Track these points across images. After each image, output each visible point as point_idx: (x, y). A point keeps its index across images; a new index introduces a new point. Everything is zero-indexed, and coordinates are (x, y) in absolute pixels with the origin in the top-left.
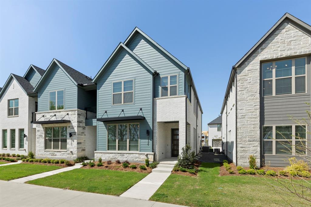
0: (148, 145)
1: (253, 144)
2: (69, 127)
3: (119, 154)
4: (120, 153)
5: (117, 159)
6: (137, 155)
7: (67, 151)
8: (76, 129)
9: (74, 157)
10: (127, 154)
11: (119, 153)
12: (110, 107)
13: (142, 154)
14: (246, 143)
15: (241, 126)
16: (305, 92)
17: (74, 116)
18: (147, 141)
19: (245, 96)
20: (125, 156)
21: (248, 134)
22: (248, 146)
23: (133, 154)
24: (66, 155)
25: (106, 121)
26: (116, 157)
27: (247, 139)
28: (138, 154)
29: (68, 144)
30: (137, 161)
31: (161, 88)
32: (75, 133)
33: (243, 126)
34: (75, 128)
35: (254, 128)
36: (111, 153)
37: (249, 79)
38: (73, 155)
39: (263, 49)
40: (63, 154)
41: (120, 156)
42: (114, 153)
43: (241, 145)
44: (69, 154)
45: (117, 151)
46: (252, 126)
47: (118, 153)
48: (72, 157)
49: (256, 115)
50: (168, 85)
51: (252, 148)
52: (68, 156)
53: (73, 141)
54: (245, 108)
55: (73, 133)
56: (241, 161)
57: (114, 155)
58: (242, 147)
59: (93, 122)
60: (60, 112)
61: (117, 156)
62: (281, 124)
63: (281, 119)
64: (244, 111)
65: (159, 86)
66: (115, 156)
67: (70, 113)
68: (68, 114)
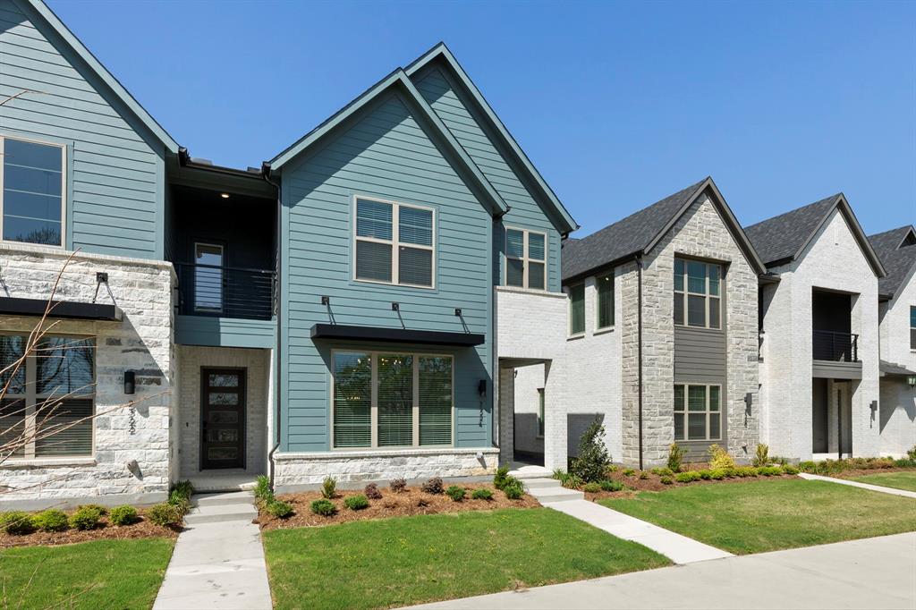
0: (481, 425)
1: (666, 420)
2: (114, 342)
3: (389, 461)
4: (392, 457)
5: (377, 476)
6: (452, 459)
7: (94, 464)
8: (162, 357)
9: (152, 488)
10: (416, 456)
11: (386, 457)
12: (345, 285)
13: (466, 454)
14: (657, 418)
15: (648, 382)
16: (719, 327)
17: (149, 293)
18: (477, 412)
19: (655, 319)
20: (409, 465)
21: (658, 400)
22: (658, 424)
23: (438, 455)
24: (89, 480)
25: (328, 337)
26: (373, 471)
27: (658, 409)
28: (455, 454)
29: (105, 426)
30: (452, 477)
31: (506, 258)
32: (159, 373)
33: (653, 382)
34: (153, 351)
35: (667, 387)
36: (352, 458)
37: (659, 284)
38: (140, 476)
39: (678, 231)
40: (68, 478)
41: (391, 464)
42: (369, 457)
43: (649, 423)
44: (110, 476)
45: (374, 449)
46: (665, 383)
47: (383, 457)
48: (135, 490)
49: (669, 361)
50: (522, 256)
51: (664, 429)
52: (103, 485)
53: (145, 413)
54: (656, 344)
55: (142, 372)
56: (649, 456)
57: (366, 462)
58: (650, 428)
59: (222, 330)
60: (38, 256)
61: (379, 468)
62: (694, 381)
63: (694, 372)
64: (653, 350)
65: (501, 253)
66: (372, 467)
67: (115, 274)
68: (102, 278)
